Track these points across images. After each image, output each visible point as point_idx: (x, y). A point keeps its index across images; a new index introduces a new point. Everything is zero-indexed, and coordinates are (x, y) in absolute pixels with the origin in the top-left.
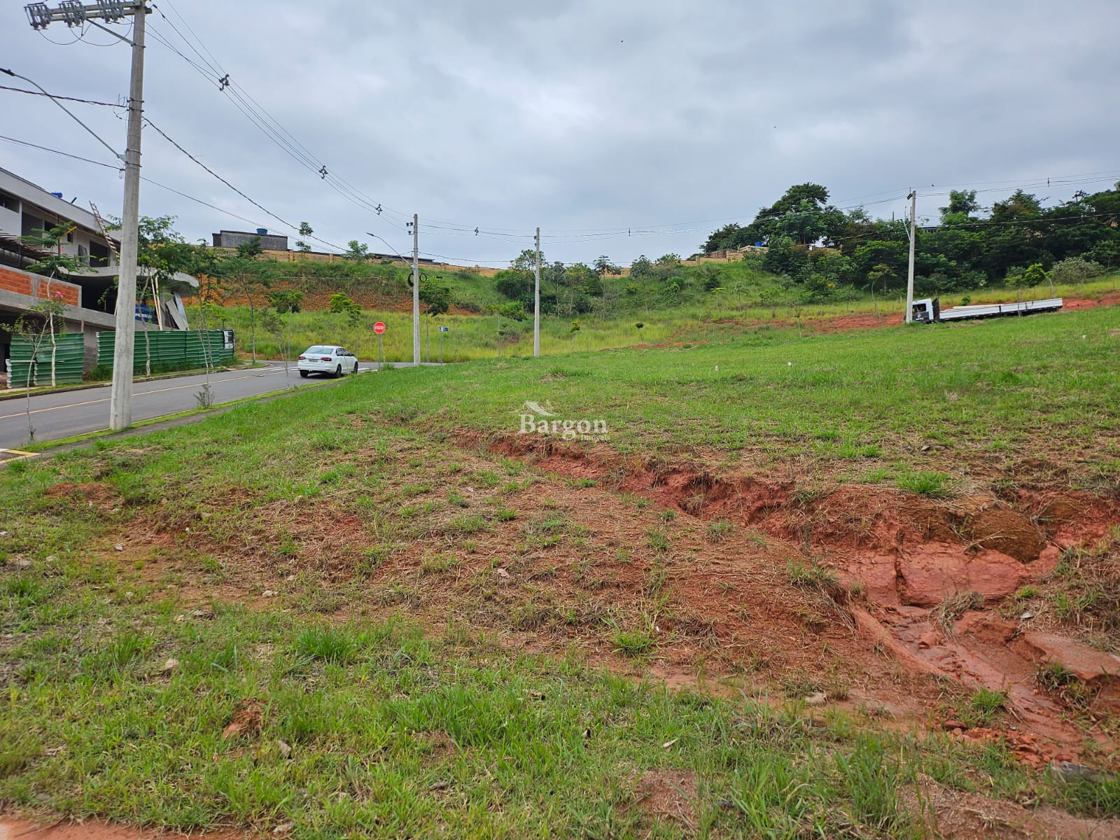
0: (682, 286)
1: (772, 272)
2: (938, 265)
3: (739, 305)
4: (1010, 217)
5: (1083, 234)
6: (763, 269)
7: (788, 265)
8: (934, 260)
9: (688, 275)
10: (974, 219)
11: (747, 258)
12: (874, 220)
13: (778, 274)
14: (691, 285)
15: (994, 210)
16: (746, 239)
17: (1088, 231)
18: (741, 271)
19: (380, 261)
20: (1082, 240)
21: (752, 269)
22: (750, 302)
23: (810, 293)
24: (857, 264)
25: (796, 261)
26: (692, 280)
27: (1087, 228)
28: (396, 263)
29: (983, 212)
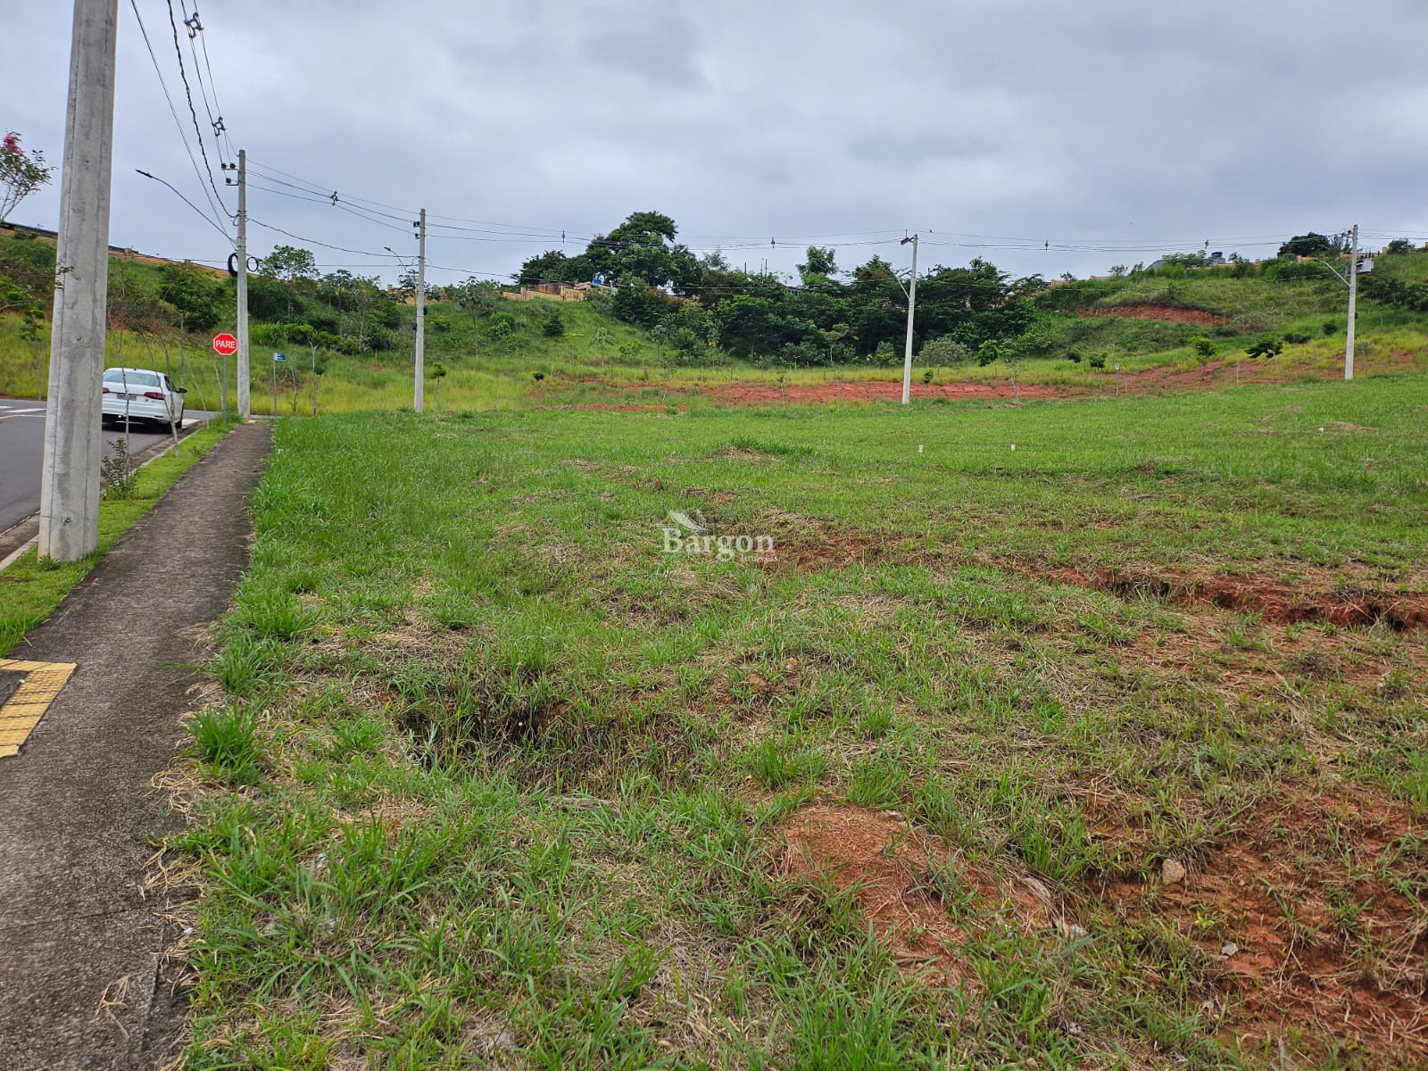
0: (513, 326)
1: (623, 319)
2: (806, 332)
3: (594, 359)
4: (874, 286)
5: (945, 313)
6: (612, 315)
7: (642, 313)
8: (802, 326)
9: (518, 311)
10: (836, 283)
11: (590, 298)
12: (731, 269)
13: (631, 323)
14: (523, 326)
15: (856, 275)
16: (581, 272)
17: (950, 310)
18: (587, 315)
19: (12, 233)
20: (944, 319)
21: (599, 312)
22: (606, 357)
23: (676, 353)
24: (723, 321)
25: (653, 309)
26: (524, 319)
27: (950, 306)
28: (42, 239)
29: (843, 275)
